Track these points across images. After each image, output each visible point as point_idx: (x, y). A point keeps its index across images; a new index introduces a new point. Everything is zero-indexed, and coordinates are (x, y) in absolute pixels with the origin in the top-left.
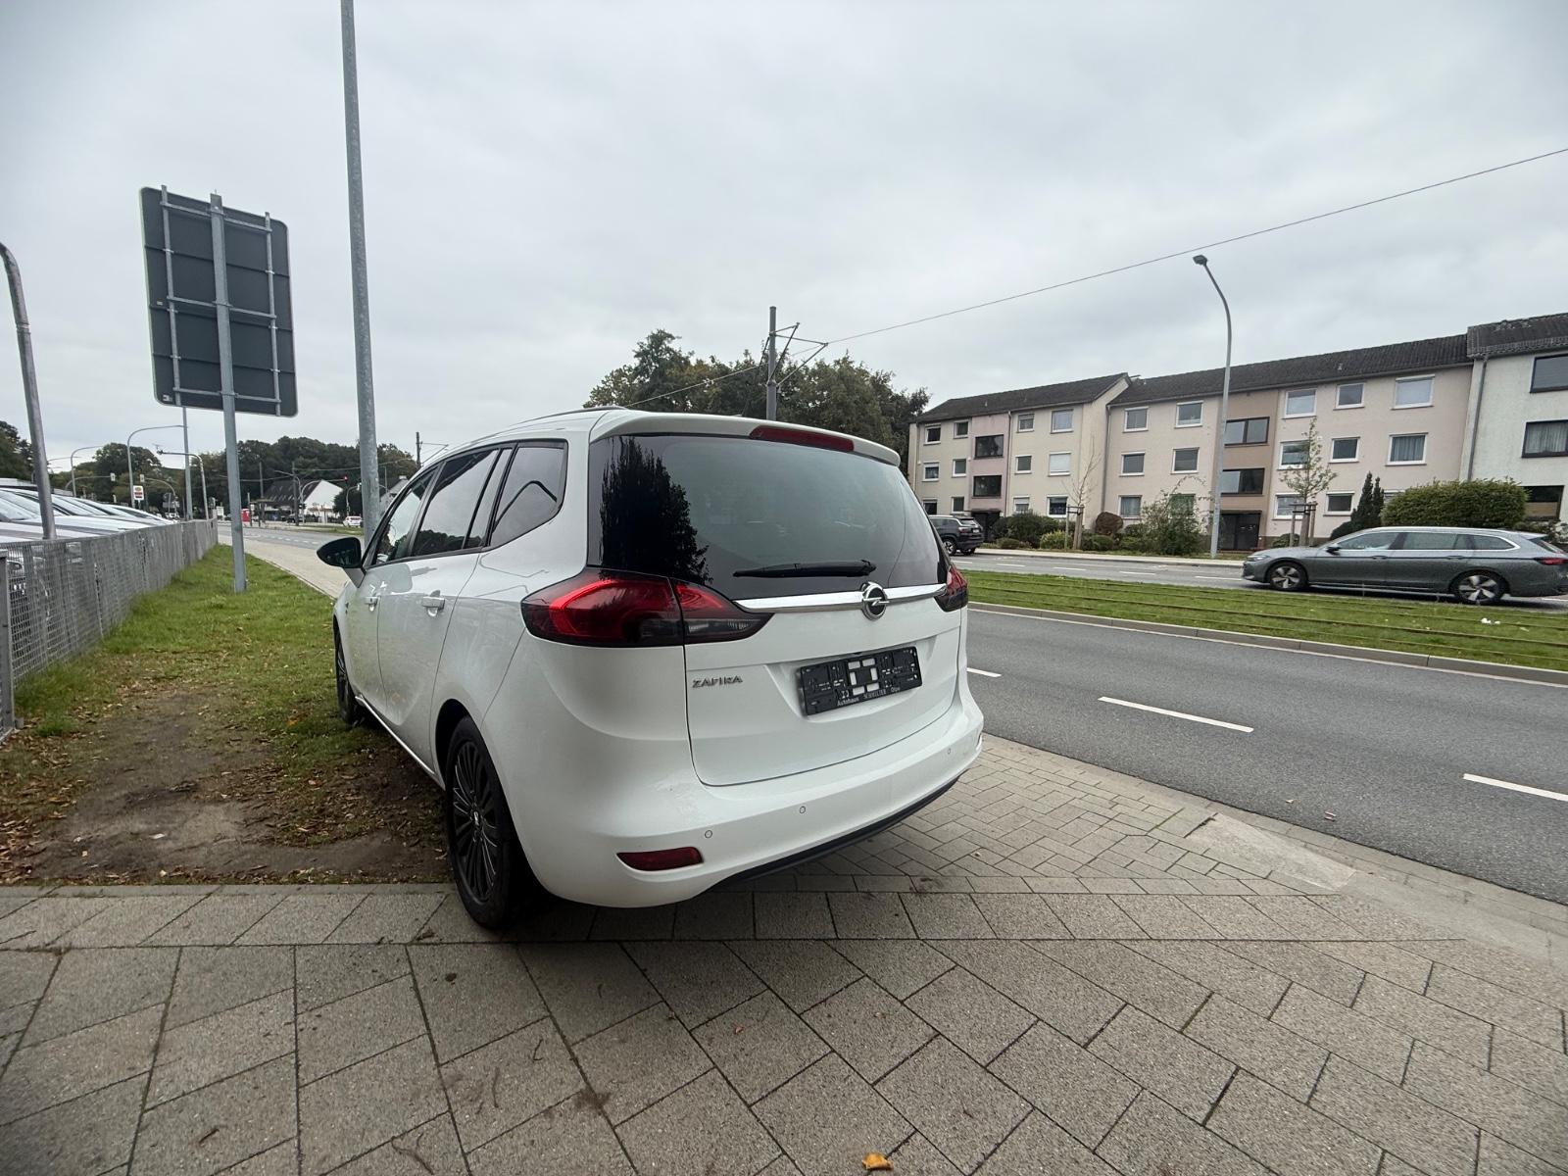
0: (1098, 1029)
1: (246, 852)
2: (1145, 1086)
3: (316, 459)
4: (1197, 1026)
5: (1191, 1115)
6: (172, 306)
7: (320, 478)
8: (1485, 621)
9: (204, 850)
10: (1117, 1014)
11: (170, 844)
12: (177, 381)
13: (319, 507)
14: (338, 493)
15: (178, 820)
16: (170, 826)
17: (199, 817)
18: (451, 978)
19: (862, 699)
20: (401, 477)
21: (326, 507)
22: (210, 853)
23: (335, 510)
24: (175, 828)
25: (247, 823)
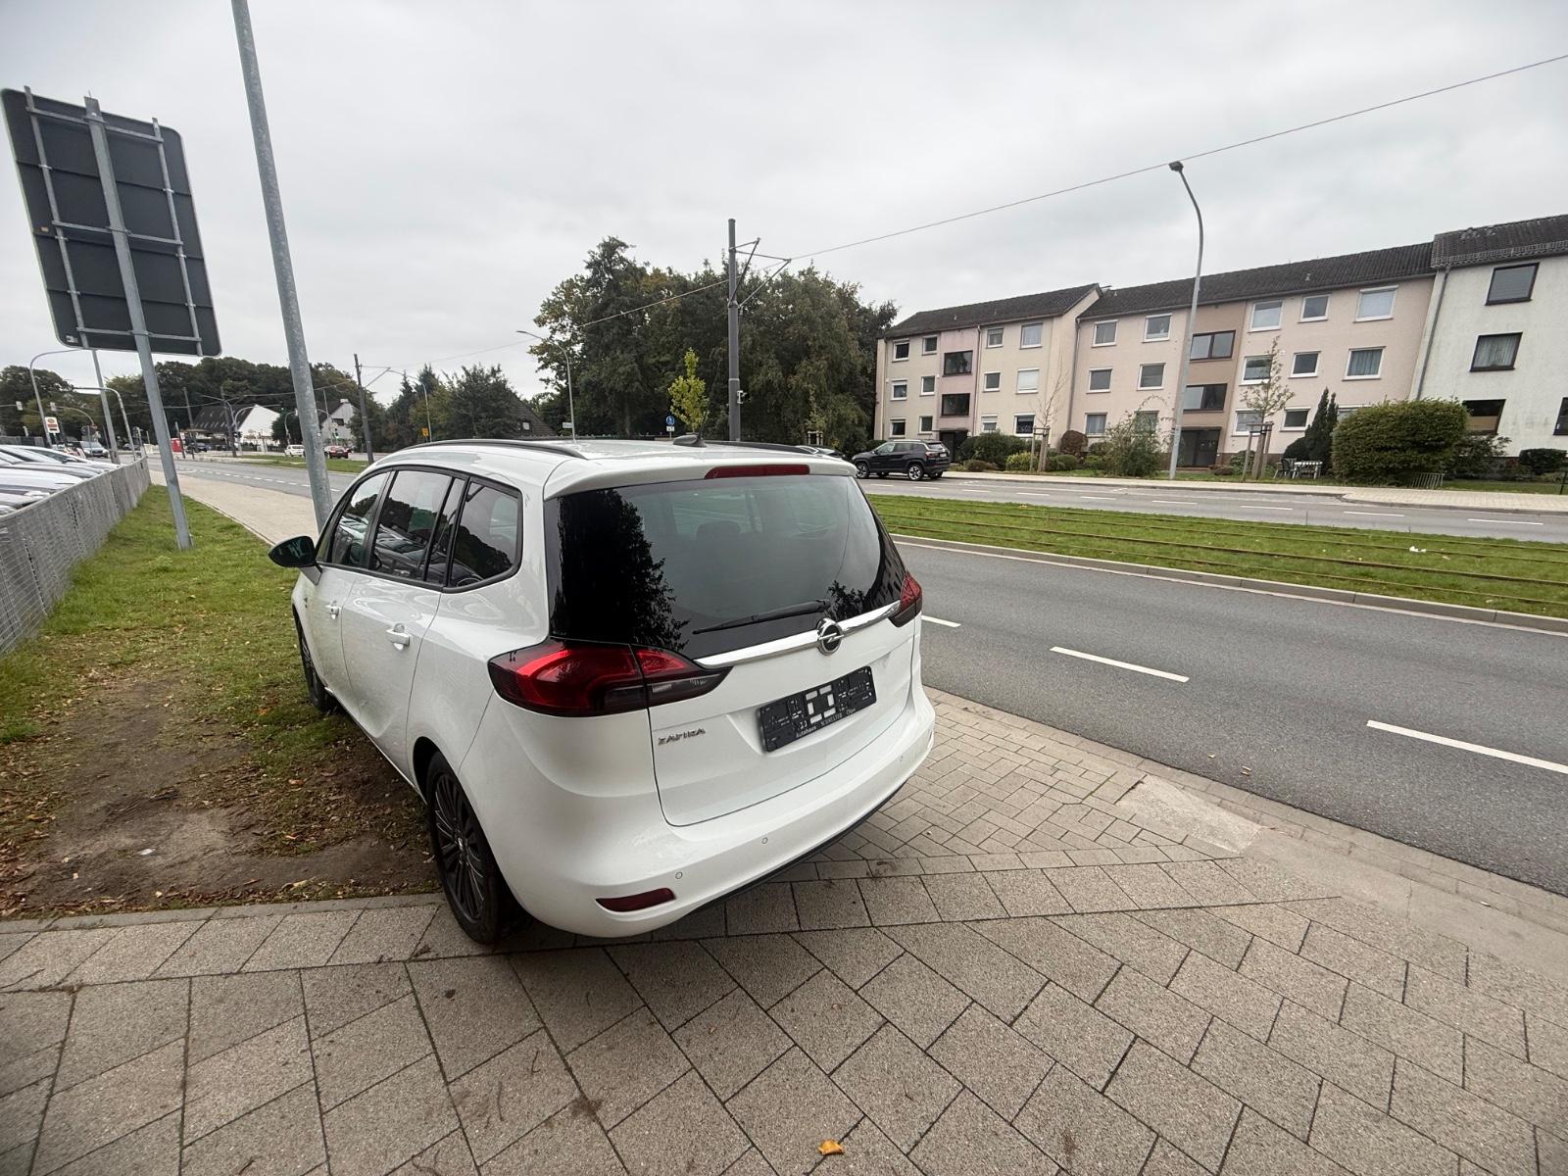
0: (1023, 1007)
1: (237, 865)
2: (1058, 1059)
3: (246, 381)
4: (1107, 999)
5: (1093, 1084)
6: (60, 232)
7: (253, 403)
8: (1412, 549)
9: (195, 865)
10: (1040, 991)
11: (160, 860)
12: (80, 319)
13: (256, 435)
14: (275, 419)
15: (164, 832)
16: (157, 839)
17: (185, 827)
18: (450, 994)
19: (819, 726)
20: (343, 401)
21: (264, 434)
22: (202, 867)
23: (275, 437)
24: (162, 841)
25: (233, 833)
